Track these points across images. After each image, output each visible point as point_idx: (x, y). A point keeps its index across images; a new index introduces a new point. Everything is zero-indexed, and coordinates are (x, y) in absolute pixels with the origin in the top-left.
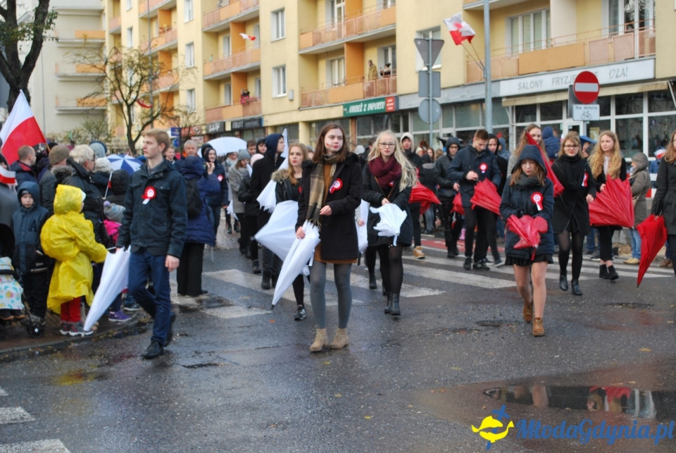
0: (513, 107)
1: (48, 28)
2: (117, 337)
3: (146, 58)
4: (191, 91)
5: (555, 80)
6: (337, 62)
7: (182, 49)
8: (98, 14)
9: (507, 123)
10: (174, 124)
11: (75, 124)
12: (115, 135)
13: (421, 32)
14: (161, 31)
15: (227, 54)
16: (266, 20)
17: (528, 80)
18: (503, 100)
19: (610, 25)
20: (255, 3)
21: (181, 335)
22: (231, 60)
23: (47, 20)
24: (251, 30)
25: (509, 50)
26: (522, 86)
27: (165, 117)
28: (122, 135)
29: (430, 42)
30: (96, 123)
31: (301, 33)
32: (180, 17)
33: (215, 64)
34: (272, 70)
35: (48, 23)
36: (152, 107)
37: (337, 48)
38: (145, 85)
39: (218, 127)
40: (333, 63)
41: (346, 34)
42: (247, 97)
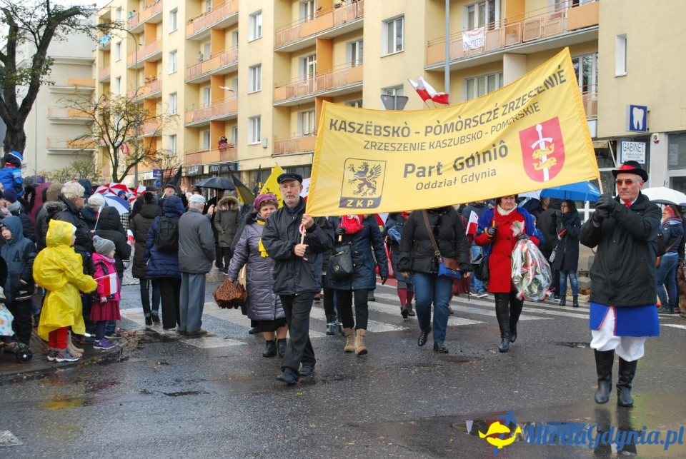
1: (45, 73)
2: (100, 363)
3: (133, 105)
4: (173, 136)
6: (308, 114)
7: (166, 98)
8: (90, 64)
10: (157, 166)
11: (64, 164)
12: (102, 174)
13: (385, 90)
14: (147, 80)
15: (207, 104)
16: (244, 75)
20: (235, 58)
21: (161, 364)
22: (210, 109)
23: (44, 66)
24: (229, 83)
27: (149, 159)
28: (107, 175)
29: (396, 98)
30: (84, 163)
31: (276, 87)
32: (165, 69)
33: (196, 113)
34: (247, 119)
35: (45, 69)
36: (137, 150)
37: (308, 101)
38: (130, 130)
39: (197, 170)
40: (304, 115)
41: (316, 89)
42: (225, 144)
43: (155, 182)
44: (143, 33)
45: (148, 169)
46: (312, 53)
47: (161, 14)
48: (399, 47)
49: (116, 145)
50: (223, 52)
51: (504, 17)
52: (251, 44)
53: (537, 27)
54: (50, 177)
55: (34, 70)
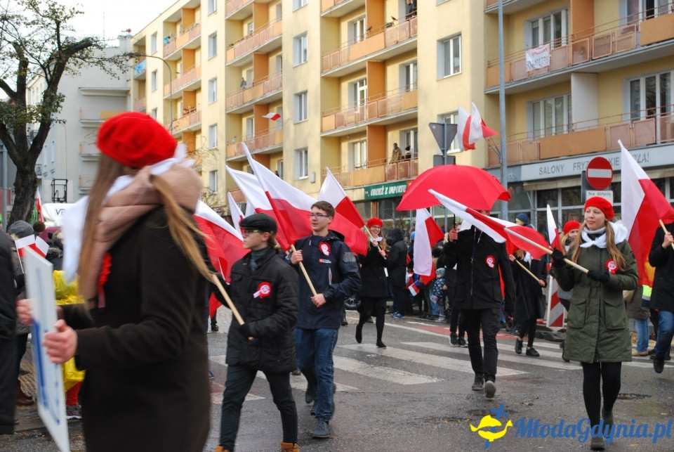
0: (534, 192)
1: (55, 111)
4: (213, 172)
5: (576, 165)
6: (359, 144)
7: (205, 131)
8: (125, 95)
9: (529, 207)
13: (442, 116)
14: (185, 112)
15: (250, 136)
16: (289, 103)
17: (549, 165)
18: (525, 185)
19: (631, 111)
20: (279, 85)
22: (253, 142)
23: (55, 103)
24: (274, 110)
25: (531, 135)
26: (543, 170)
29: (446, 126)
31: (323, 115)
32: (202, 98)
33: (237, 146)
34: (293, 152)
35: (55, 106)
37: (359, 130)
40: (356, 145)
41: (368, 117)
44: (179, 60)
46: (362, 77)
47: (200, 38)
48: (456, 68)
50: (267, 79)
51: (571, 33)
52: (295, 69)
53: (608, 42)
55: (44, 107)
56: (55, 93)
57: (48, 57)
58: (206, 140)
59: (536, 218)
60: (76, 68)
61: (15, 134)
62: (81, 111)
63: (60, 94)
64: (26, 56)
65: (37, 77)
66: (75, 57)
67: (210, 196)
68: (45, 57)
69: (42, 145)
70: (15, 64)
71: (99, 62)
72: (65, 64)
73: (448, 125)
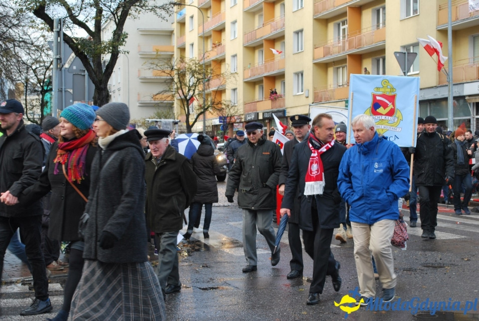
0: (474, 103)
1: (121, 44)
3: (201, 66)
4: (234, 90)
6: (341, 69)
7: (228, 59)
8: (170, 34)
9: (470, 115)
10: (221, 114)
11: (150, 113)
13: (404, 47)
14: (213, 46)
15: (261, 63)
16: (290, 38)
18: (466, 98)
20: (282, 25)
21: (203, 267)
22: (263, 67)
23: (121, 39)
24: (278, 46)
25: (472, 60)
27: (214, 108)
29: (406, 54)
30: (165, 113)
31: (315, 47)
32: (227, 36)
33: (252, 70)
34: (293, 75)
35: (122, 41)
37: (341, 58)
38: (199, 85)
39: (253, 117)
40: (339, 70)
41: (348, 48)
42: (275, 95)
43: (221, 127)
44: (210, 8)
45: (213, 116)
46: (344, 19)
48: (415, 11)
49: (188, 98)
50: (273, 21)
52: (295, 13)
54: (139, 124)
55: (113, 42)
56: (122, 32)
57: (116, 6)
58: (229, 66)
59: (475, 123)
60: (136, 14)
61: (93, 62)
62: (139, 46)
63: (124, 32)
64: (101, 6)
65: (109, 21)
66: (135, 6)
67: (231, 107)
68: (114, 6)
69: (113, 69)
70: (93, 12)
71: (152, 10)
72: (128, 11)
73: (408, 53)
